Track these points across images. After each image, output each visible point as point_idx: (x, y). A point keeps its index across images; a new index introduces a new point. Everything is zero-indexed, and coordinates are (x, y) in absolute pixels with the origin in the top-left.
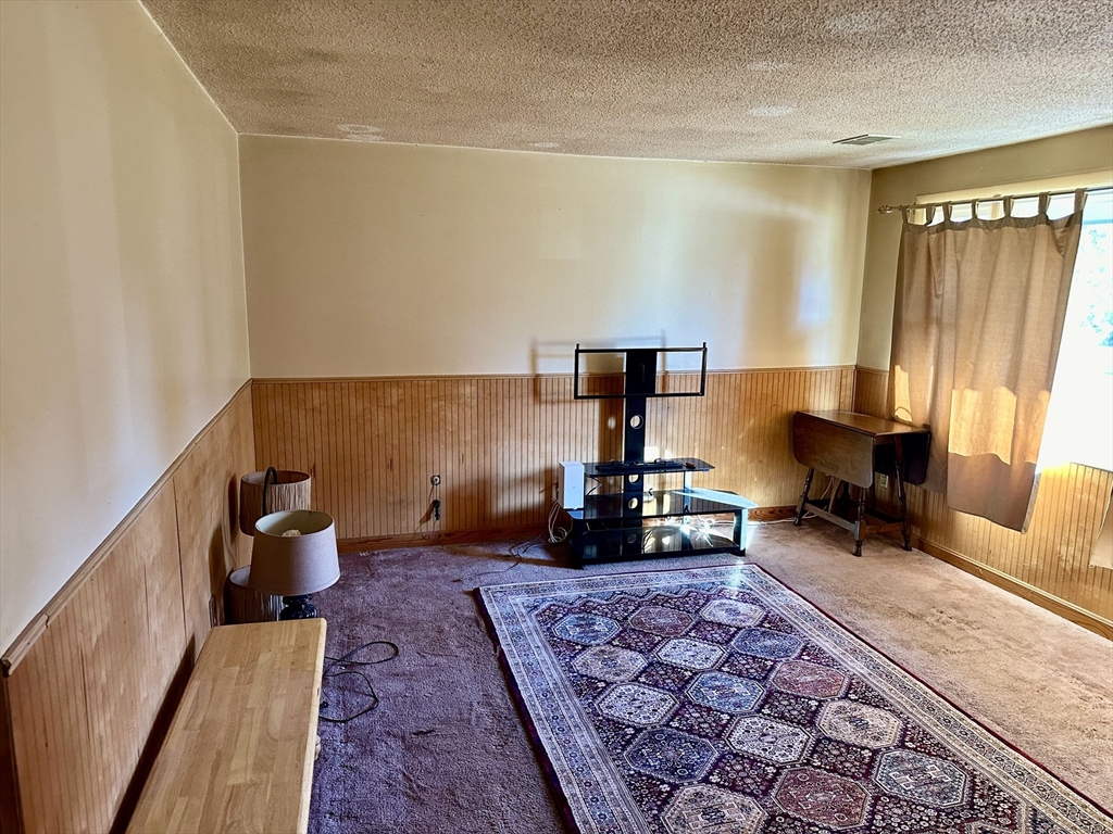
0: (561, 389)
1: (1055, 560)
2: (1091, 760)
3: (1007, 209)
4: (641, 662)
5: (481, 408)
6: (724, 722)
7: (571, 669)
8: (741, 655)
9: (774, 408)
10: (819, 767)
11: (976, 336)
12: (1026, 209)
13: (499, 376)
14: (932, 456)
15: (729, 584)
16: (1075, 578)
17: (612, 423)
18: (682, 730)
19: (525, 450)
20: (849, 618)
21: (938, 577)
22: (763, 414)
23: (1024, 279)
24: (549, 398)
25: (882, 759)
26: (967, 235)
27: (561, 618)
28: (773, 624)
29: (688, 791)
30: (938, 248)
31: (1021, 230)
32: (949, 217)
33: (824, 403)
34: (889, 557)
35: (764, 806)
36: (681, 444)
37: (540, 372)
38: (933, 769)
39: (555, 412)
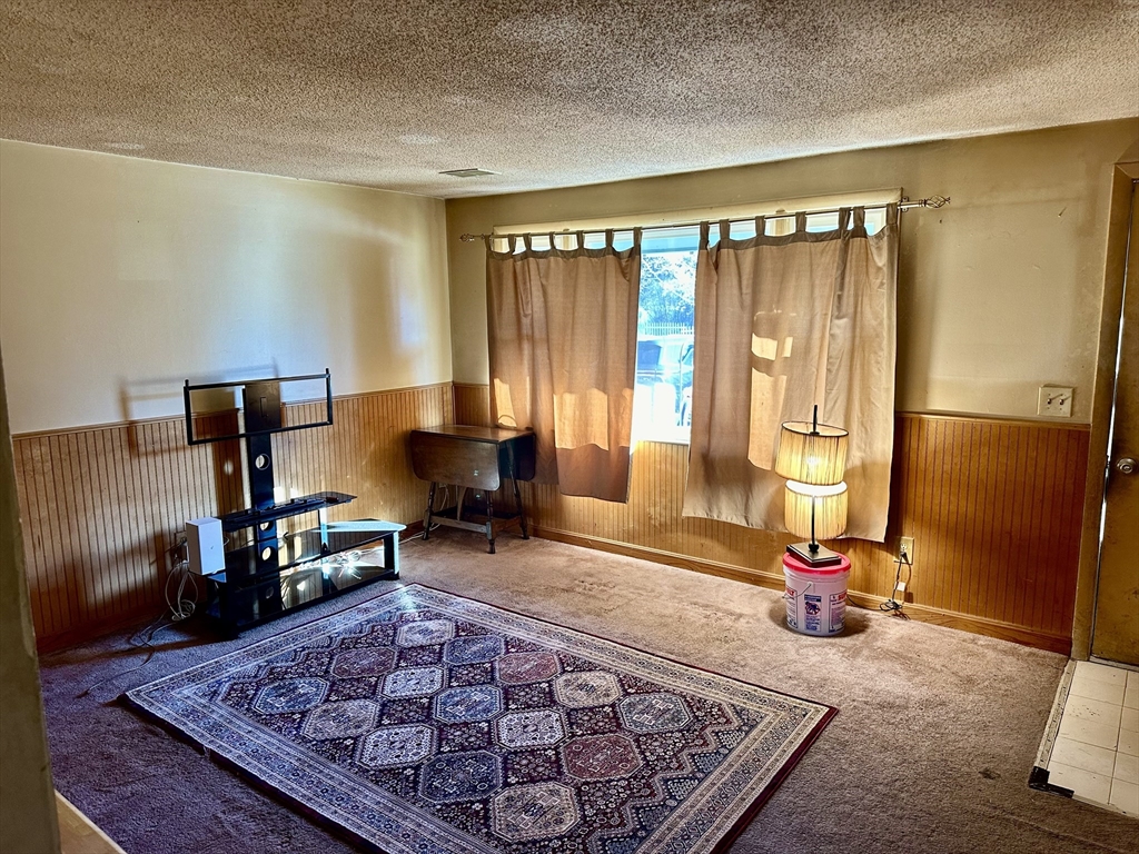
0: (164, 436)
1: (647, 519)
2: (738, 658)
3: (581, 241)
4: (373, 708)
5: (58, 472)
6: (486, 729)
7: (304, 740)
8: (459, 667)
9: (391, 429)
10: (583, 735)
11: (567, 348)
12: (595, 242)
13: (79, 428)
14: (539, 453)
15: (404, 608)
16: (663, 530)
17: (229, 468)
18: (455, 751)
19: (125, 517)
20: (522, 607)
21: (563, 555)
22: (382, 437)
23: (600, 299)
24: (150, 448)
25: (621, 710)
26: (549, 262)
27: (255, 695)
28: (467, 632)
29: (499, 799)
30: (524, 273)
31: (593, 260)
32: (530, 246)
33: (431, 418)
34: (516, 548)
35: (567, 784)
36: (306, 479)
37: (135, 418)
38: (657, 703)
39: (159, 464)
